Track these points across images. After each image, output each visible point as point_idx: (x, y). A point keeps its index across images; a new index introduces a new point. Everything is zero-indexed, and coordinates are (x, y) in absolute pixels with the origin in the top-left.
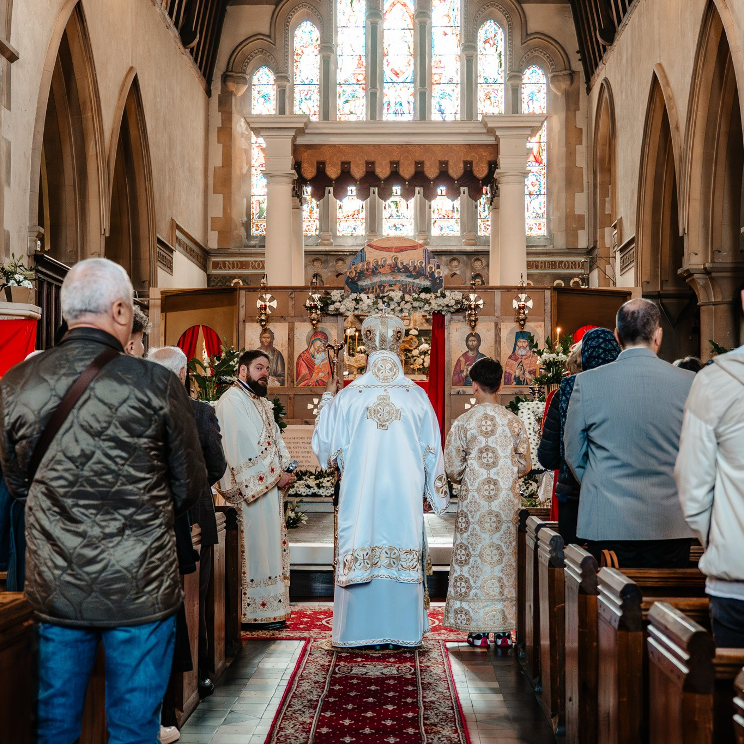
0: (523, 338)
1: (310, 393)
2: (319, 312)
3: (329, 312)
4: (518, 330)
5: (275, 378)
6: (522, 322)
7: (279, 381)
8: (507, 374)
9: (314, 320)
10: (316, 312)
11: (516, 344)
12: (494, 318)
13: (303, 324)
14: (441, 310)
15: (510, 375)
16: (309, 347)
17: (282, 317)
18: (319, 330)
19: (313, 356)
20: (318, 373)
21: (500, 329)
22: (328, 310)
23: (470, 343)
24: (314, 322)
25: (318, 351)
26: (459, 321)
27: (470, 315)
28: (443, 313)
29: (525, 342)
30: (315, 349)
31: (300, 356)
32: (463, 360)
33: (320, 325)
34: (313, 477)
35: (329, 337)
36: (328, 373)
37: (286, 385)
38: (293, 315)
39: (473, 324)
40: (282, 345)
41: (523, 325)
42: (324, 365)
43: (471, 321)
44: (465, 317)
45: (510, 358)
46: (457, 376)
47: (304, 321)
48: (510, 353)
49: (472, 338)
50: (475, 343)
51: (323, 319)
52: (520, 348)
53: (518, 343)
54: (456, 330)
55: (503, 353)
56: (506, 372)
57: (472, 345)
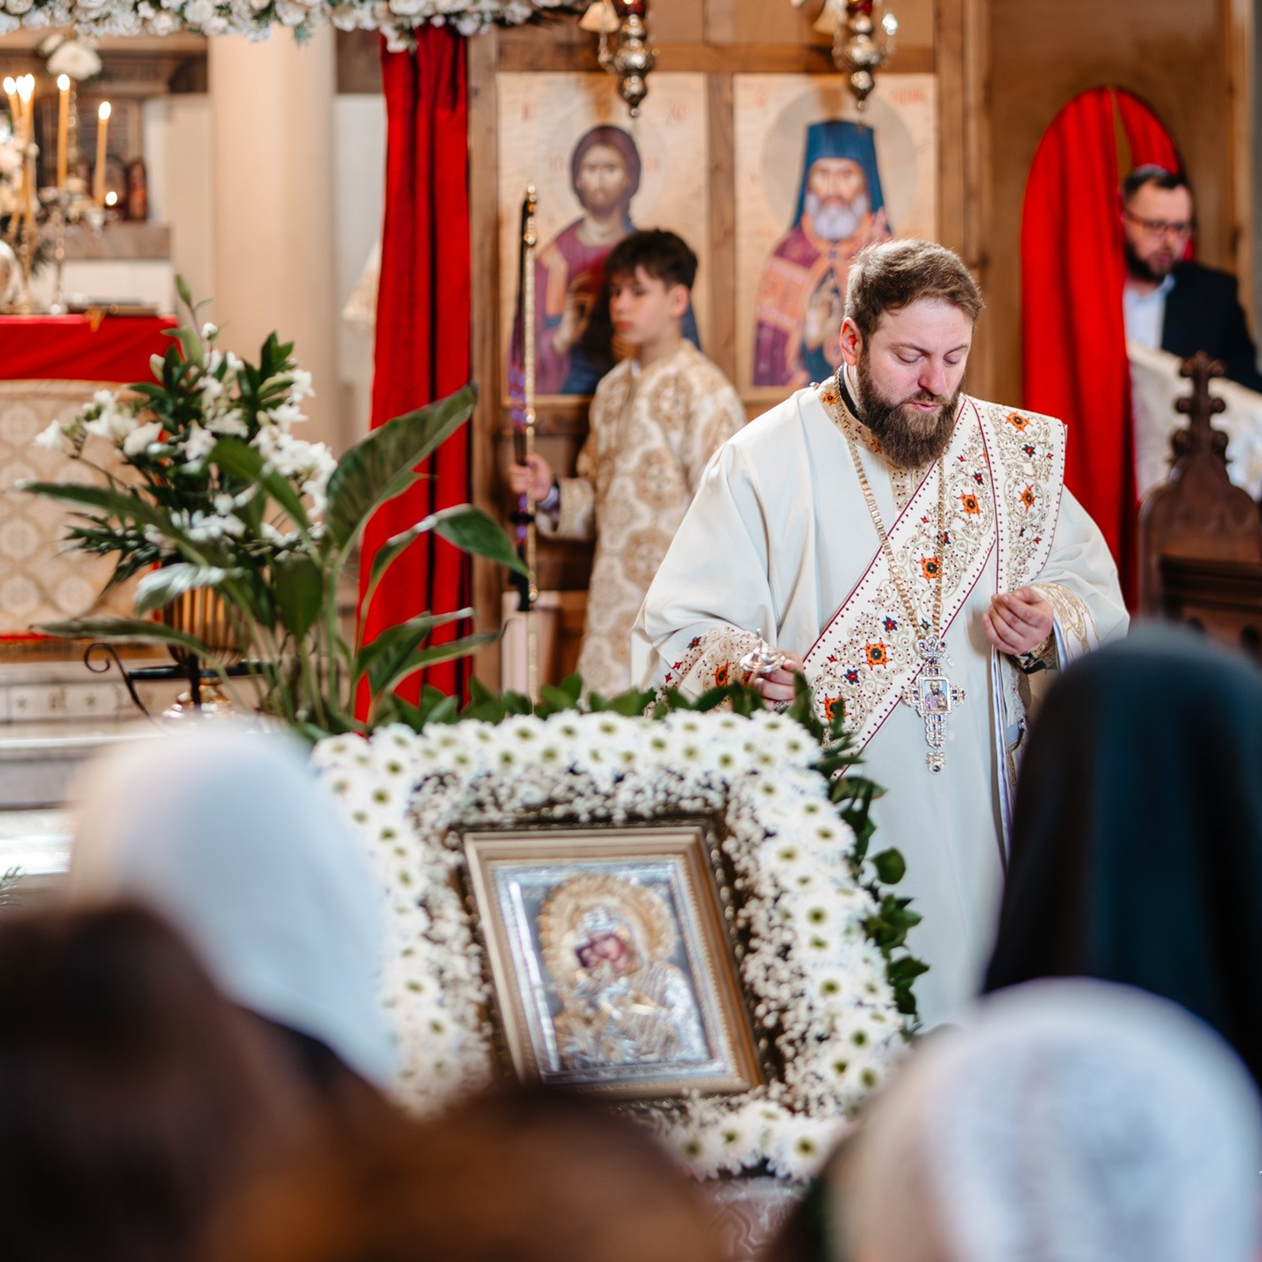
0: (840, 152)
4: (818, 116)
6: (861, 80)
8: (767, 335)
11: (805, 187)
12: (702, 55)
14: (459, 14)
15: (780, 337)
21: (731, 108)
23: (591, 179)
26: (536, 68)
28: (467, 27)
29: (846, 173)
32: (557, 266)
39: (633, 84)
41: (862, 95)
43: (628, 71)
45: (781, 251)
48: (780, 229)
49: (599, 154)
50: (615, 178)
52: (824, 202)
53: (819, 182)
54: (526, 114)
55: (744, 228)
56: (760, 325)
57: (602, 189)
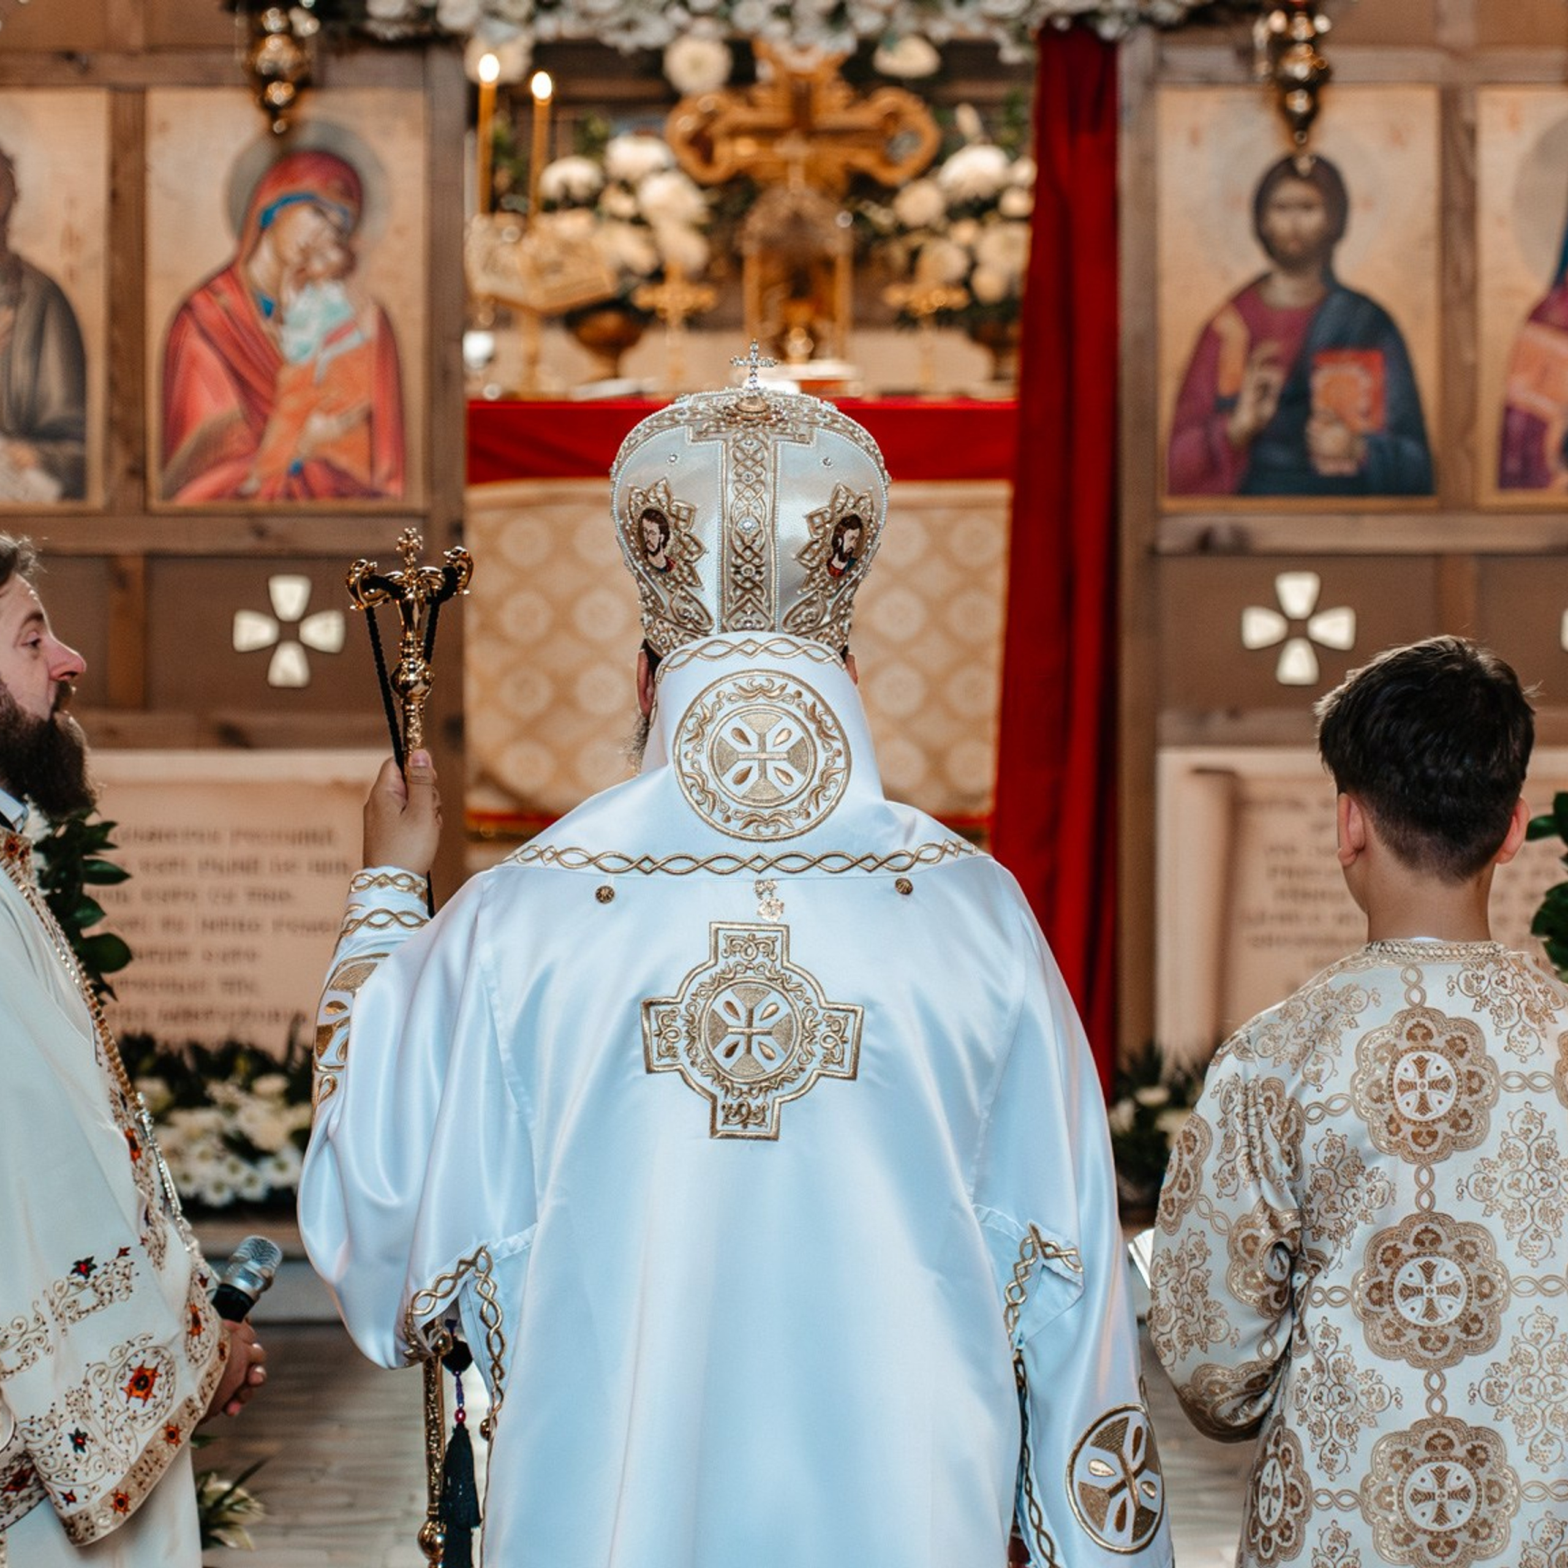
1: (247, 542)
2: (307, 26)
3: (372, 26)
5: (25, 452)
7: (50, 467)
8: (1517, 424)
9: (275, 76)
10: (288, 31)
12: (1433, 62)
13: (202, 99)
14: (1093, 15)
15: (1536, 426)
16: (247, 251)
17: (70, 56)
18: (308, 138)
19: (272, 310)
20: (300, 419)
21: (1472, 133)
22: (366, 15)
23: (1281, 223)
24: (278, 93)
25: (303, 278)
26: (1209, 81)
27: (1281, 44)
28: (1109, 29)
30: (281, 261)
31: (186, 308)
32: (1233, 330)
33: (312, 109)
34: (273, 1084)
35: (374, 184)
36: (369, 418)
37: (97, 497)
38: (136, 38)
39: (1300, 103)
40: (72, 240)
42: (339, 363)
43: (1287, 86)
44: (1246, 54)
45: (1538, 315)
46: (1193, 436)
47: (212, 81)
48: (1537, 285)
49: (1290, 191)
50: (1312, 221)
51: (337, 69)
54: (1195, 138)
55: (1489, 286)
56: (1509, 410)
57: (1296, 236)
